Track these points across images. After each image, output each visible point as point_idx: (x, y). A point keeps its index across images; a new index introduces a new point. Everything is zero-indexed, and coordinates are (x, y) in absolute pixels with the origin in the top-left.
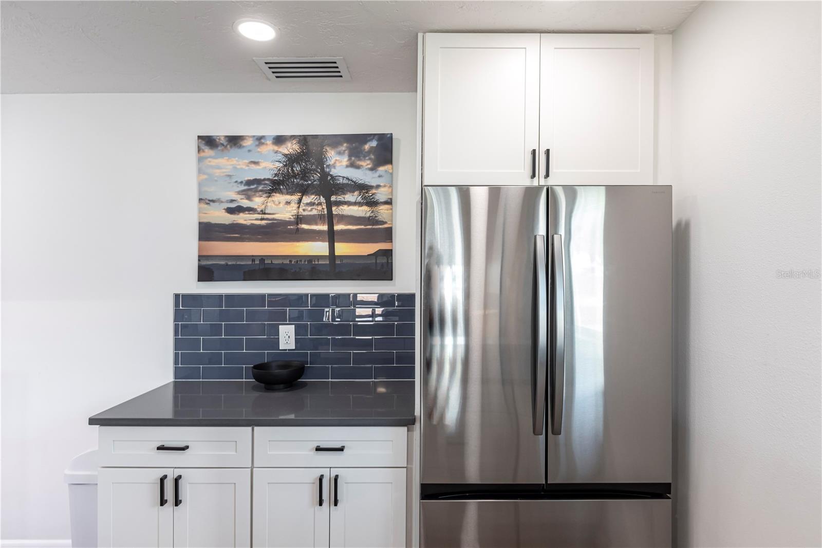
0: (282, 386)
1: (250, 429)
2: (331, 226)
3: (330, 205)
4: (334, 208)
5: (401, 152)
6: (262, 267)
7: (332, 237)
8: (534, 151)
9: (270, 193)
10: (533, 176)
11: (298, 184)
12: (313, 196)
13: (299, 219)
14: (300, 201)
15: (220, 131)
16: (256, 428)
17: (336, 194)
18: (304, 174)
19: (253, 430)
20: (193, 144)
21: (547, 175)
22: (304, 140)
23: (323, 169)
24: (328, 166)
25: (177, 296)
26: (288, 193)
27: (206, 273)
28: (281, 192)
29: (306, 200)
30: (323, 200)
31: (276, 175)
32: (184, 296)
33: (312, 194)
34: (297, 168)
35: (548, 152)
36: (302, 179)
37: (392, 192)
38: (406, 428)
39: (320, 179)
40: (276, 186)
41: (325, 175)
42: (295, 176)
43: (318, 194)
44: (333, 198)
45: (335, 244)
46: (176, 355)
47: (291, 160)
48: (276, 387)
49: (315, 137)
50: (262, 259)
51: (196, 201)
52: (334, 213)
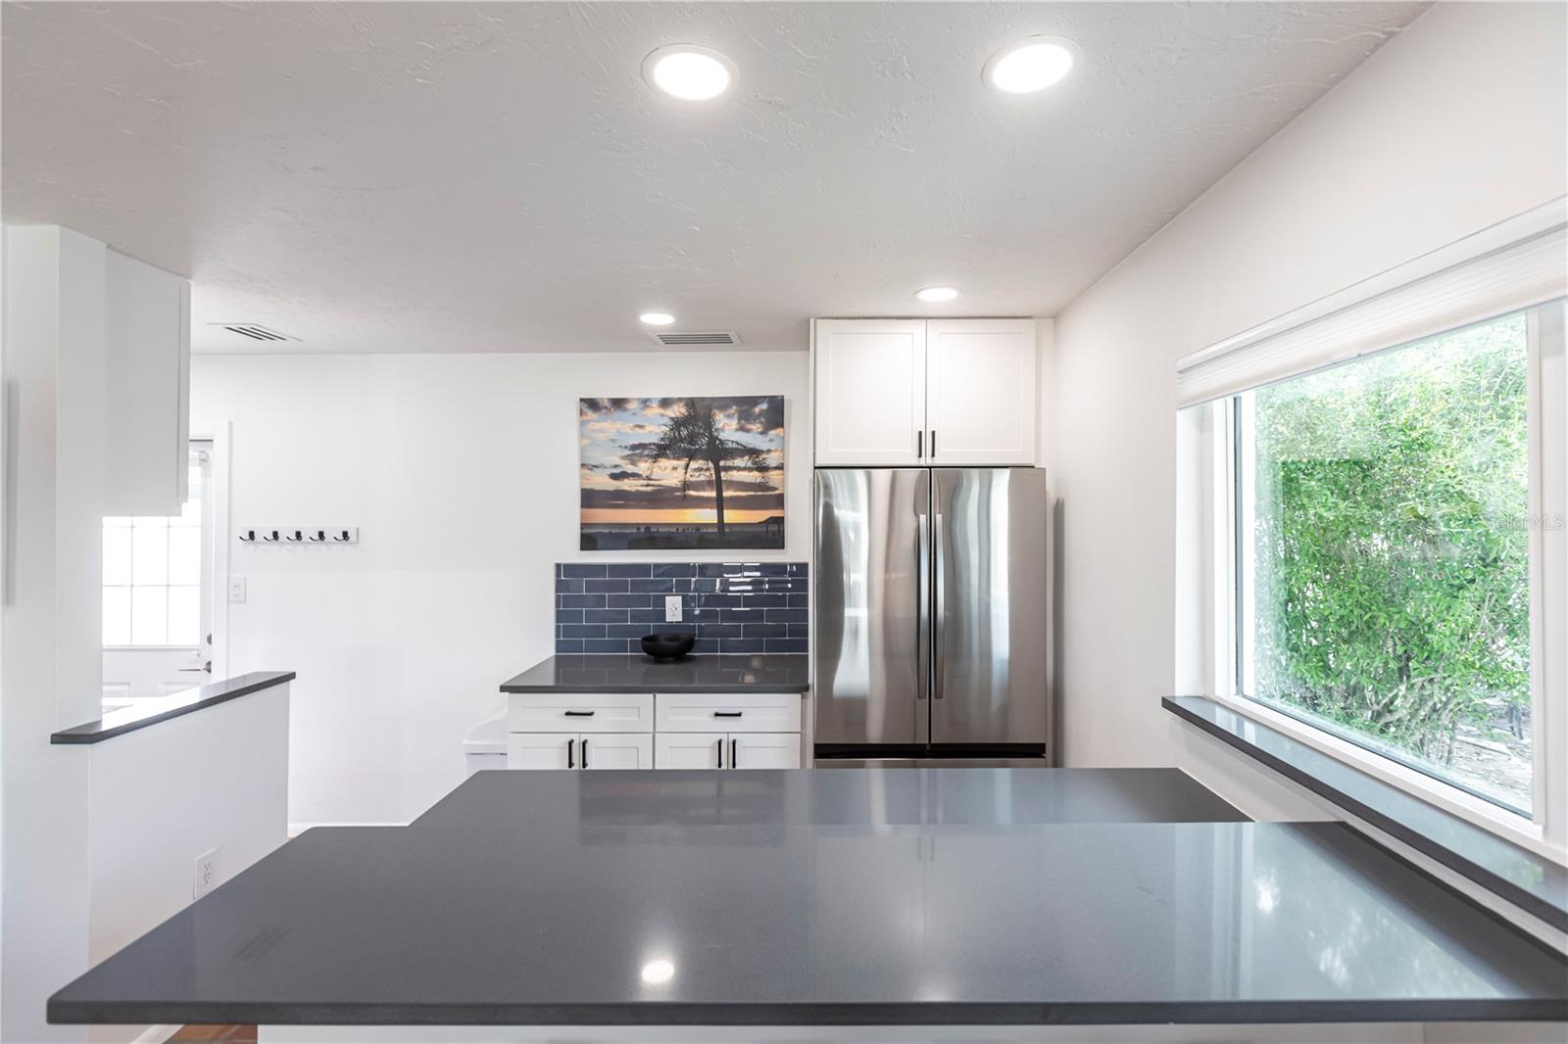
0: (672, 659)
1: (651, 696)
2: (720, 491)
3: (718, 470)
4: (722, 474)
5: (793, 414)
6: (648, 535)
7: (720, 504)
8: (920, 433)
9: (656, 458)
10: (920, 456)
11: (685, 448)
12: (701, 461)
13: (686, 485)
14: (687, 466)
15: (603, 393)
16: (658, 695)
17: (725, 459)
18: (692, 438)
19: (655, 697)
20: (574, 407)
21: (933, 455)
22: (691, 403)
23: (711, 433)
24: (716, 430)
25: (558, 566)
26: (674, 458)
27: (588, 542)
28: (667, 457)
29: (694, 465)
30: (711, 465)
31: (662, 439)
32: (566, 566)
33: (700, 459)
34: (684, 432)
35: (933, 433)
36: (690, 443)
37: (783, 458)
38: (799, 696)
39: (708, 444)
40: (661, 451)
41: (713, 439)
42: (682, 440)
43: (706, 459)
44: (722, 463)
45: (725, 511)
46: (558, 628)
47: (678, 424)
48: (666, 659)
49: (703, 399)
50: (648, 527)
51: (578, 466)
52: (723, 478)
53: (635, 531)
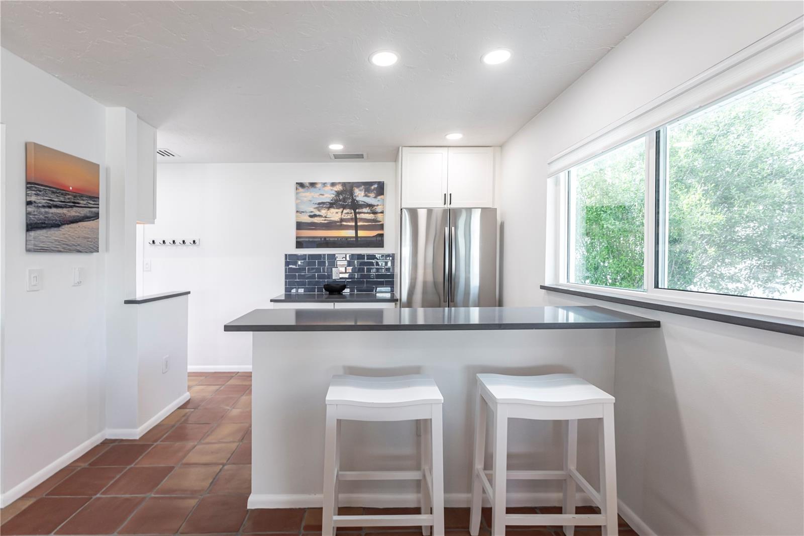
0: (337, 293)
1: (333, 304)
2: (356, 223)
3: (356, 214)
4: (358, 215)
5: (388, 189)
6: (325, 242)
7: (356, 228)
8: (445, 194)
9: (329, 208)
10: (445, 204)
11: (341, 204)
12: (348, 210)
13: (342, 220)
14: (342, 212)
15: (306, 180)
16: (336, 304)
17: (359, 209)
18: (344, 200)
20: (294, 186)
21: (450, 204)
22: (344, 184)
23: (353, 198)
24: (355, 196)
25: (286, 255)
26: (337, 208)
27: (299, 245)
28: (334, 208)
29: (345, 211)
30: (353, 211)
31: (332, 200)
32: (289, 255)
33: (348, 208)
34: (341, 197)
35: (451, 194)
36: (343, 202)
37: (384, 208)
38: (394, 304)
39: (351, 202)
40: (331, 205)
41: (353, 200)
42: (340, 201)
43: (350, 209)
44: (357, 211)
45: (358, 231)
46: (286, 282)
47: (338, 193)
48: (334, 293)
49: (349, 183)
50: (325, 238)
51: (294, 211)
52: (358, 217)
53: (319, 240)
